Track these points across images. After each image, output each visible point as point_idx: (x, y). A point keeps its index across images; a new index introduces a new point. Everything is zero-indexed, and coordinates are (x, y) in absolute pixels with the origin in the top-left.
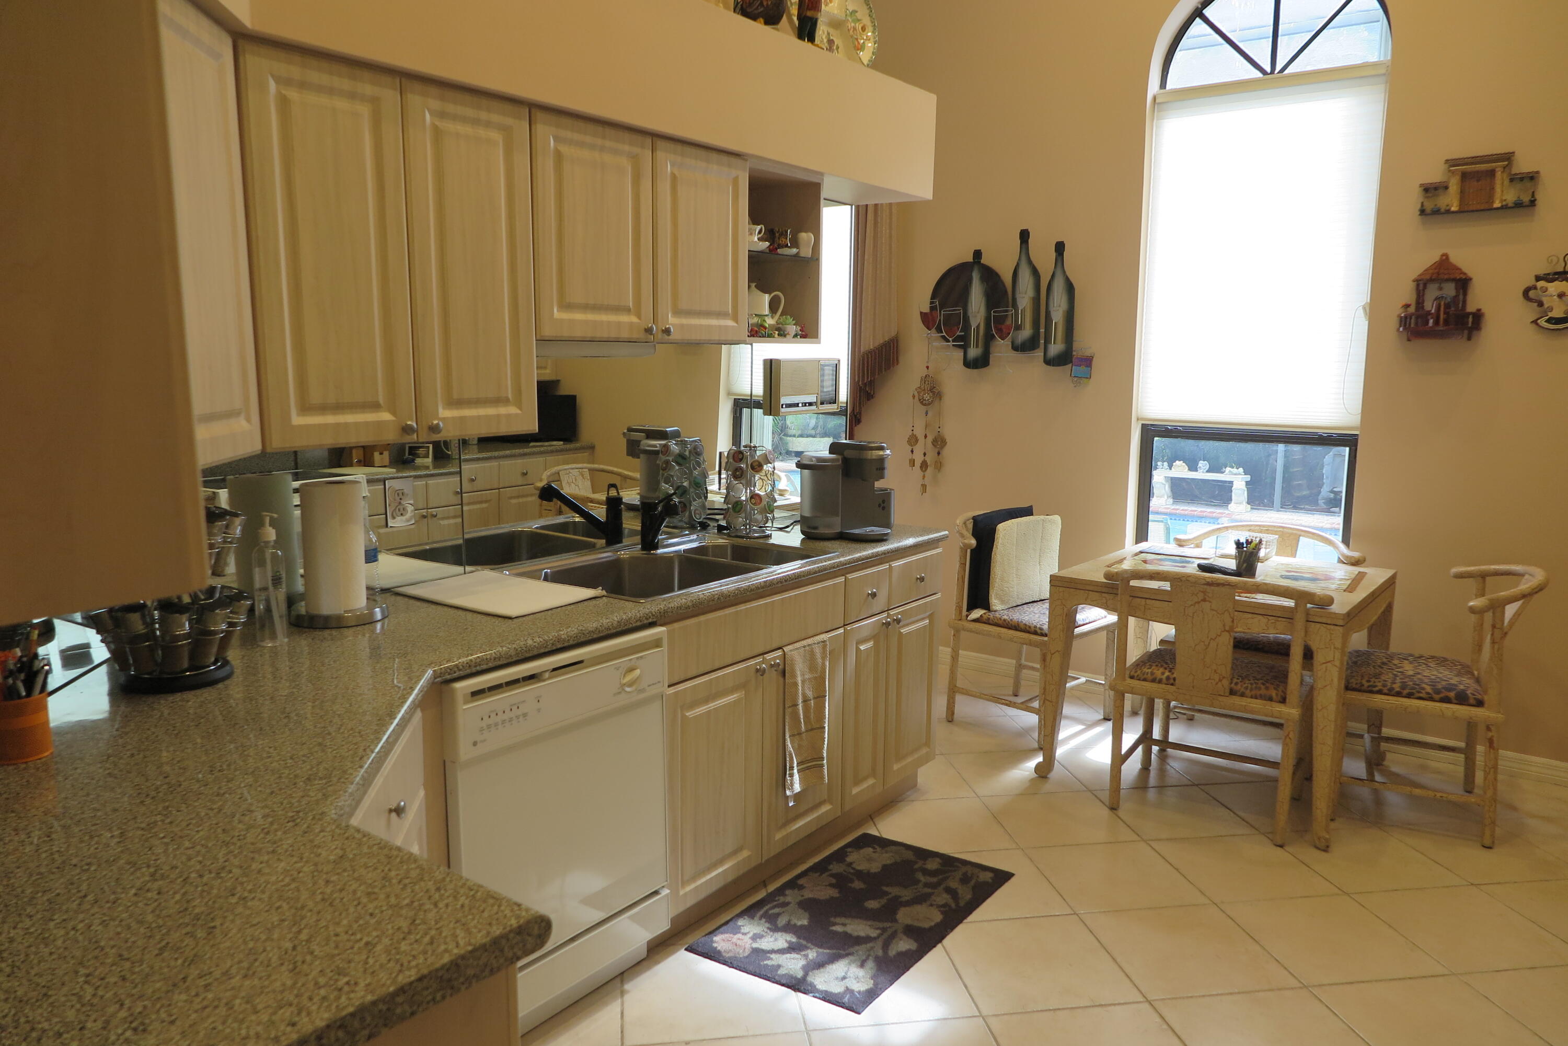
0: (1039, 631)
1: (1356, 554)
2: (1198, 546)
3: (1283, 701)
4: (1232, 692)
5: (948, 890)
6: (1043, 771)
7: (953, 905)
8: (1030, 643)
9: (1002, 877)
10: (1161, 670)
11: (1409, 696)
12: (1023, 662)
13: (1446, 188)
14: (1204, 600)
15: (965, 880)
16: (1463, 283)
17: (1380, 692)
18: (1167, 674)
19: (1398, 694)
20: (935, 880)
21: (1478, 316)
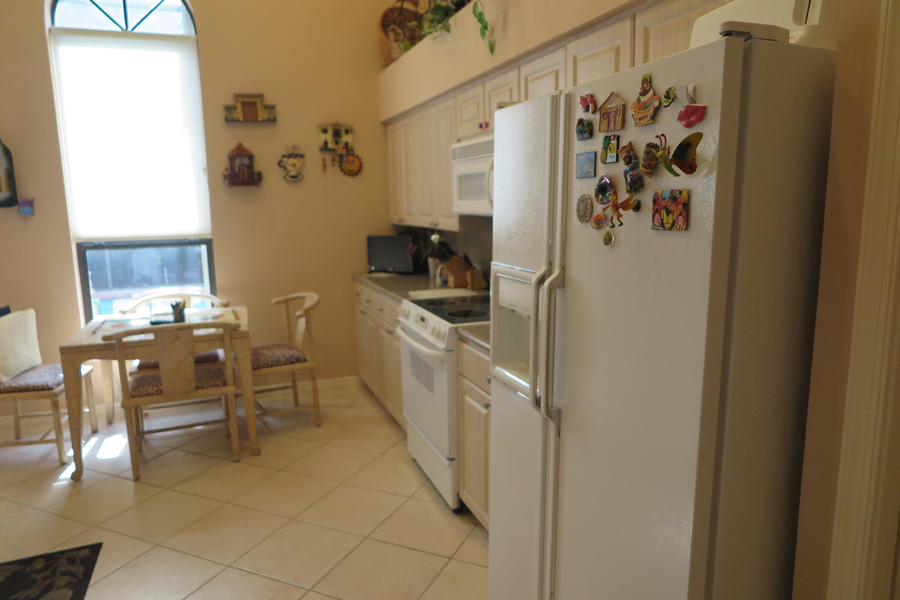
0: (46, 388)
1: (225, 301)
2: (134, 312)
3: (225, 384)
4: (197, 388)
5: (64, 574)
6: (76, 477)
7: (75, 580)
8: (42, 397)
9: (95, 549)
10: (151, 387)
11: (276, 365)
12: (20, 414)
13: (236, 108)
14: (176, 339)
15: (71, 561)
16: (251, 157)
17: (263, 367)
18: (155, 388)
19: (271, 366)
20: (47, 573)
21: (260, 175)
